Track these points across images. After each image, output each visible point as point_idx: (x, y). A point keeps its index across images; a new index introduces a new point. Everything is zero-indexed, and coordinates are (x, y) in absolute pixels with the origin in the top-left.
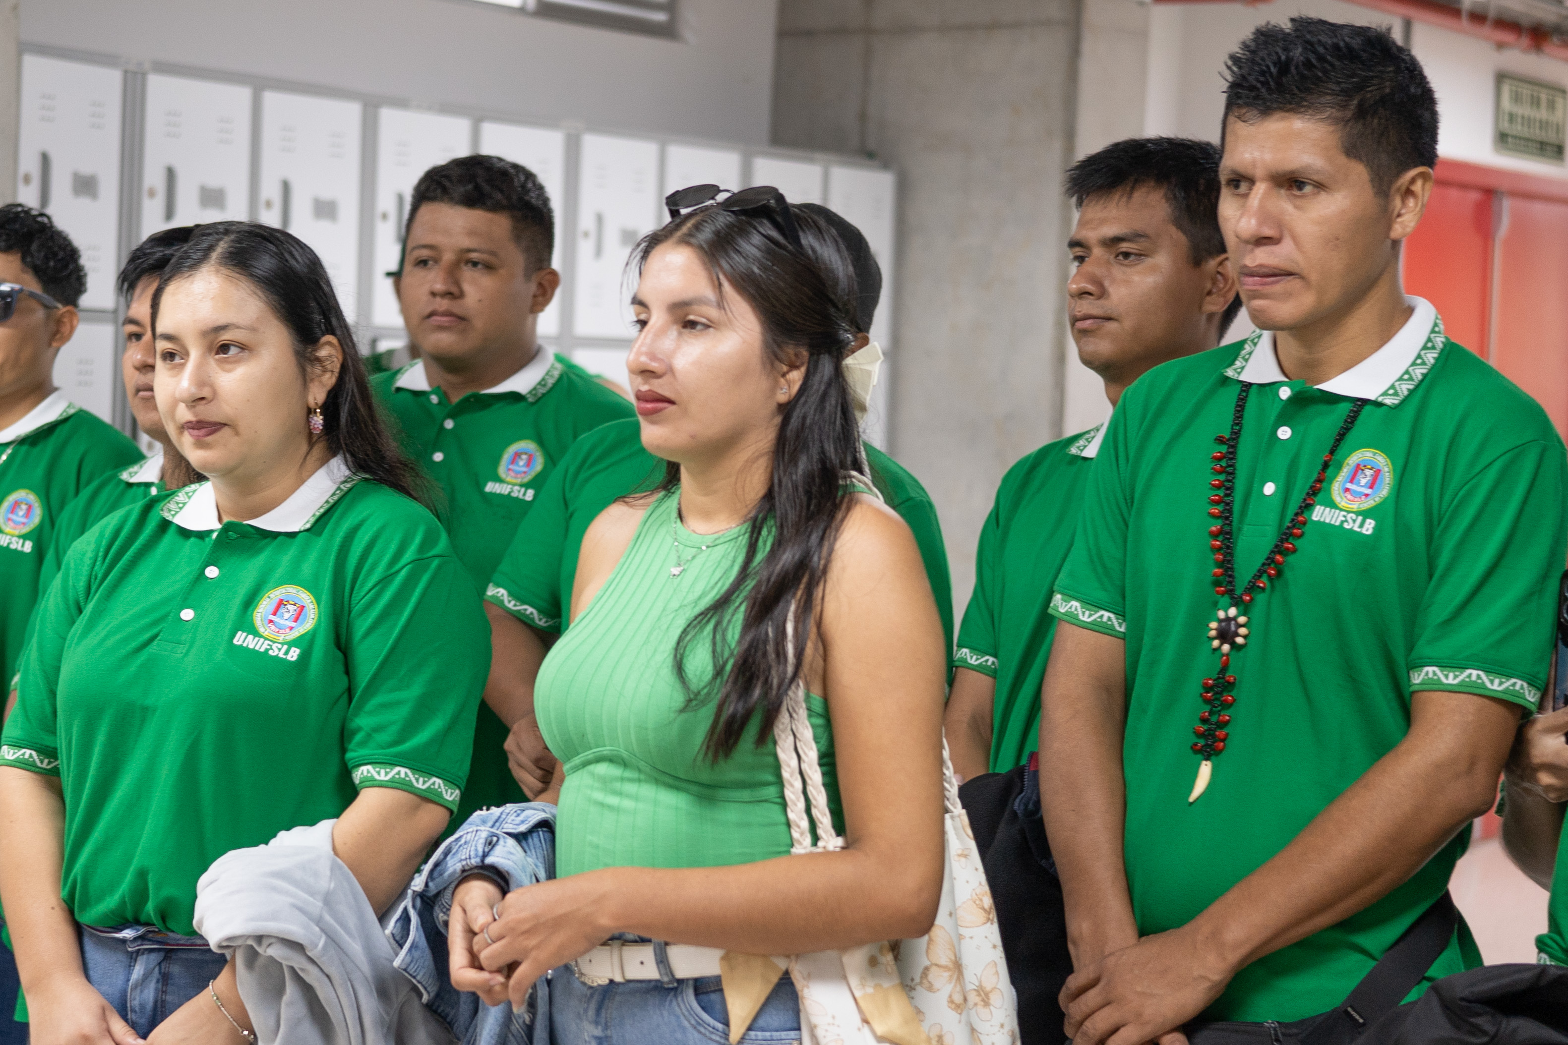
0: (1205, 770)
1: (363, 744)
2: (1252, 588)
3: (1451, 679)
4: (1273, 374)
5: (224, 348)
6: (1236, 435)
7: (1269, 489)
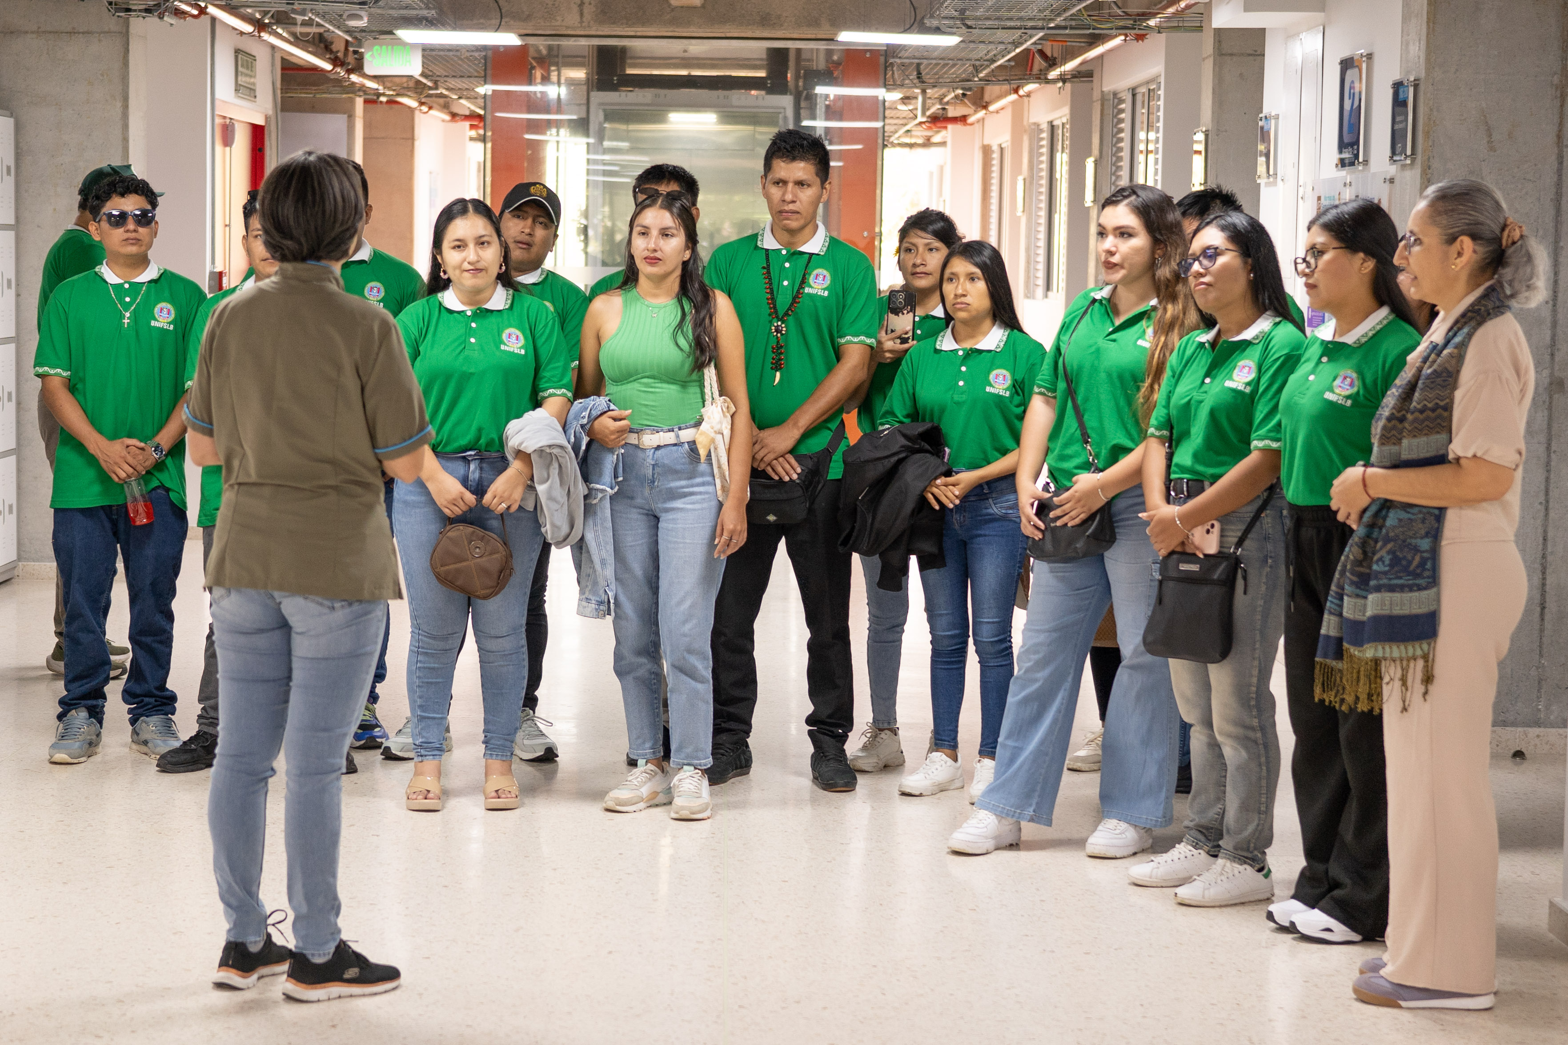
0: (778, 374)
1: (546, 382)
2: (786, 314)
3: (856, 340)
4: (777, 246)
5: (483, 243)
6: (768, 266)
7: (786, 283)
